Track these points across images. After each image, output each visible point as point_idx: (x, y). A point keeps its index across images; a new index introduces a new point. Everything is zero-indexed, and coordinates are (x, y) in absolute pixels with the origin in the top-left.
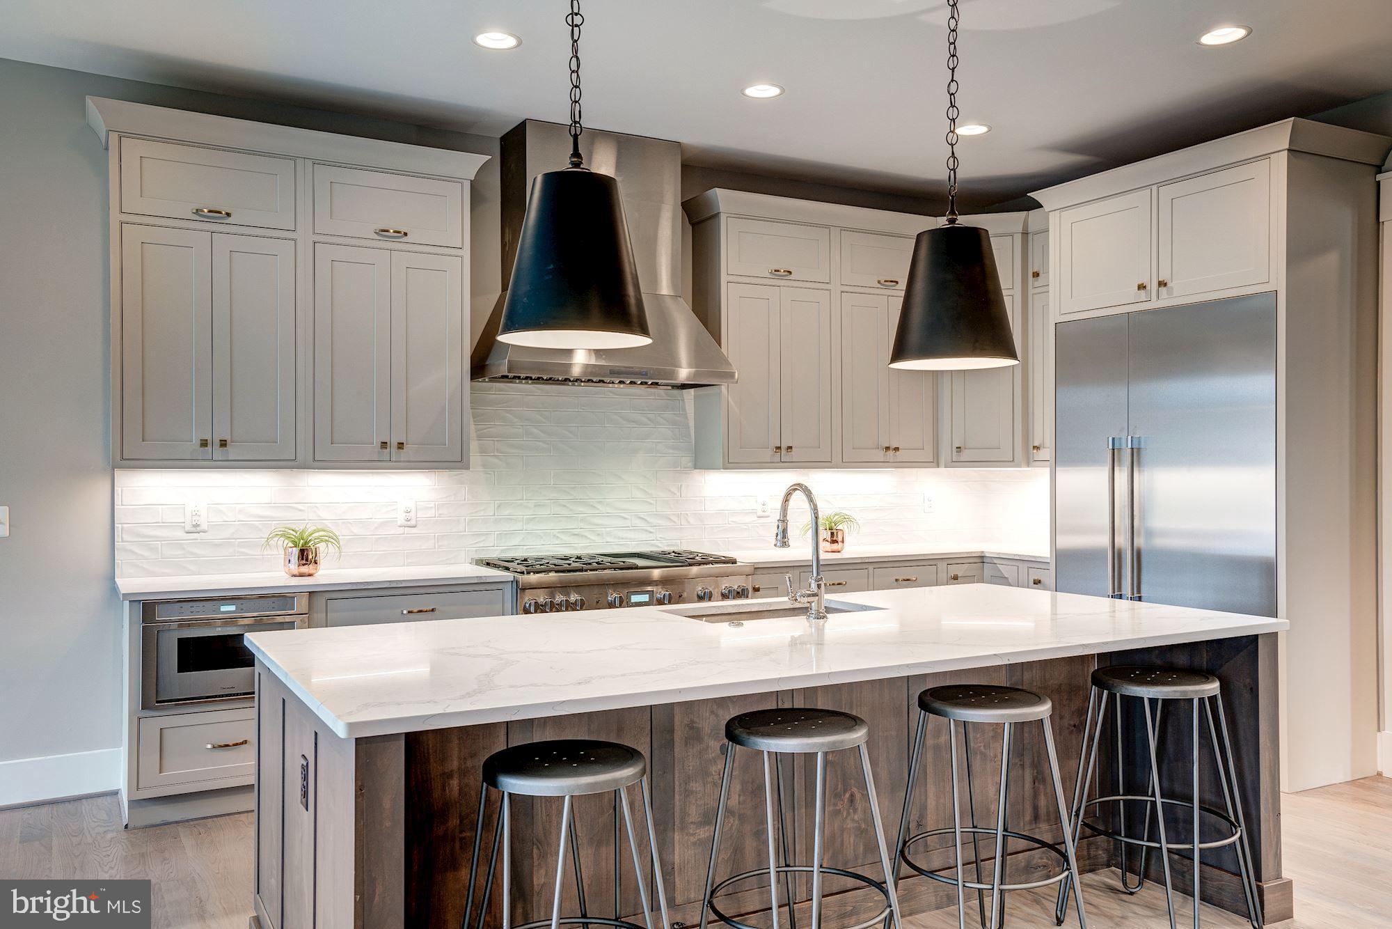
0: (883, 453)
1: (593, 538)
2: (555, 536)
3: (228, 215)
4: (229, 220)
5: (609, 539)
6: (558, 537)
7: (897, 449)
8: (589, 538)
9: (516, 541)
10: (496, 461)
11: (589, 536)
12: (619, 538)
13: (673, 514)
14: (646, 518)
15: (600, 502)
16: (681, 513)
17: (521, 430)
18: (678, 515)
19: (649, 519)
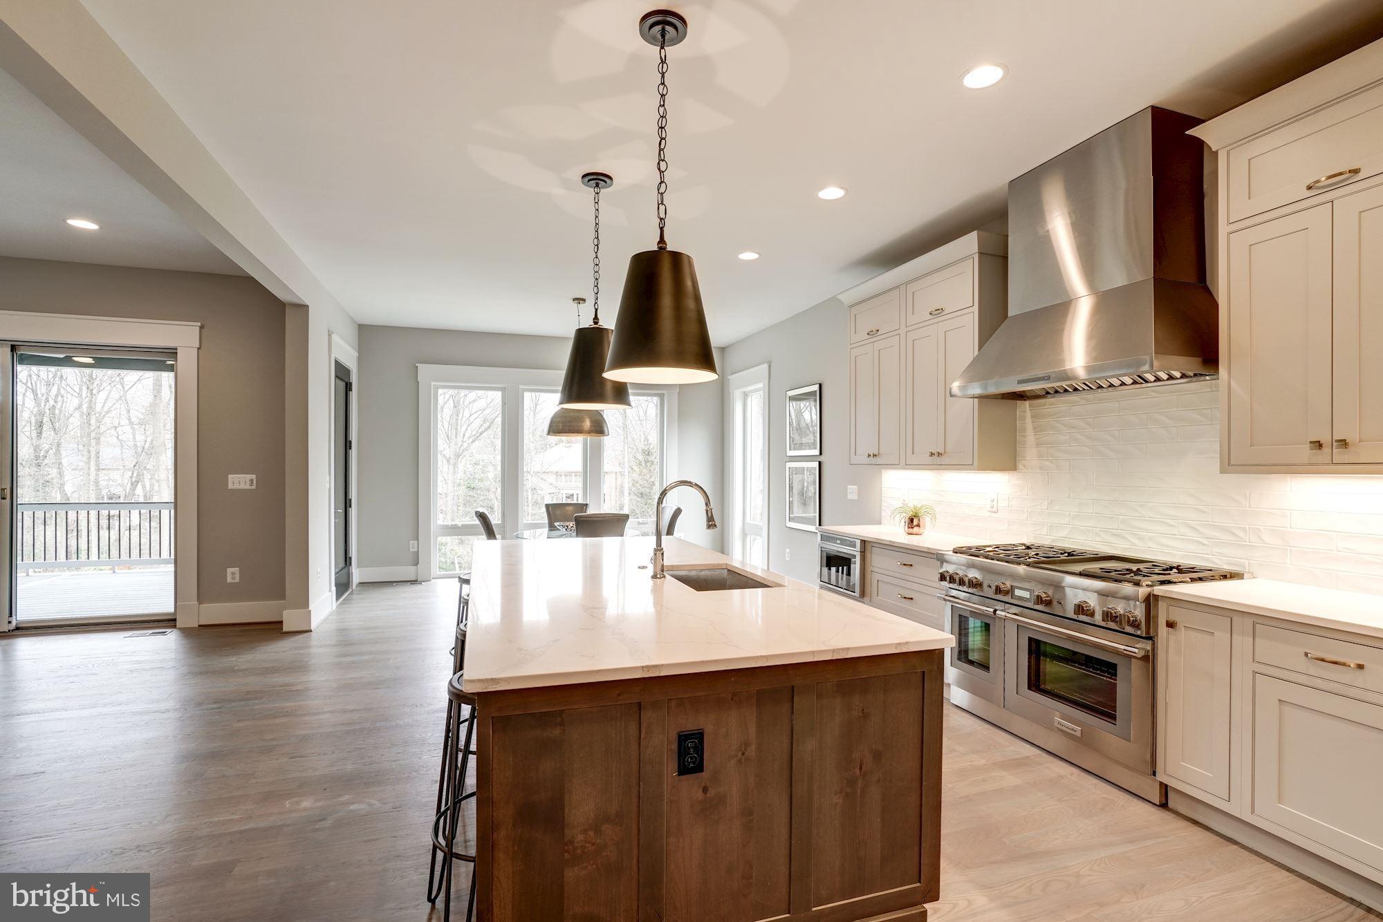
2: (1097, 533)
3: (878, 331)
4: (879, 333)
6: (1099, 535)
8: (1129, 541)
9: (1063, 534)
10: (1049, 462)
11: (1129, 538)
12: (1163, 545)
13: (1240, 528)
14: (1199, 528)
15: (1142, 505)
16: (1247, 527)
17: (1068, 437)
18: (1244, 530)
19: (1202, 530)
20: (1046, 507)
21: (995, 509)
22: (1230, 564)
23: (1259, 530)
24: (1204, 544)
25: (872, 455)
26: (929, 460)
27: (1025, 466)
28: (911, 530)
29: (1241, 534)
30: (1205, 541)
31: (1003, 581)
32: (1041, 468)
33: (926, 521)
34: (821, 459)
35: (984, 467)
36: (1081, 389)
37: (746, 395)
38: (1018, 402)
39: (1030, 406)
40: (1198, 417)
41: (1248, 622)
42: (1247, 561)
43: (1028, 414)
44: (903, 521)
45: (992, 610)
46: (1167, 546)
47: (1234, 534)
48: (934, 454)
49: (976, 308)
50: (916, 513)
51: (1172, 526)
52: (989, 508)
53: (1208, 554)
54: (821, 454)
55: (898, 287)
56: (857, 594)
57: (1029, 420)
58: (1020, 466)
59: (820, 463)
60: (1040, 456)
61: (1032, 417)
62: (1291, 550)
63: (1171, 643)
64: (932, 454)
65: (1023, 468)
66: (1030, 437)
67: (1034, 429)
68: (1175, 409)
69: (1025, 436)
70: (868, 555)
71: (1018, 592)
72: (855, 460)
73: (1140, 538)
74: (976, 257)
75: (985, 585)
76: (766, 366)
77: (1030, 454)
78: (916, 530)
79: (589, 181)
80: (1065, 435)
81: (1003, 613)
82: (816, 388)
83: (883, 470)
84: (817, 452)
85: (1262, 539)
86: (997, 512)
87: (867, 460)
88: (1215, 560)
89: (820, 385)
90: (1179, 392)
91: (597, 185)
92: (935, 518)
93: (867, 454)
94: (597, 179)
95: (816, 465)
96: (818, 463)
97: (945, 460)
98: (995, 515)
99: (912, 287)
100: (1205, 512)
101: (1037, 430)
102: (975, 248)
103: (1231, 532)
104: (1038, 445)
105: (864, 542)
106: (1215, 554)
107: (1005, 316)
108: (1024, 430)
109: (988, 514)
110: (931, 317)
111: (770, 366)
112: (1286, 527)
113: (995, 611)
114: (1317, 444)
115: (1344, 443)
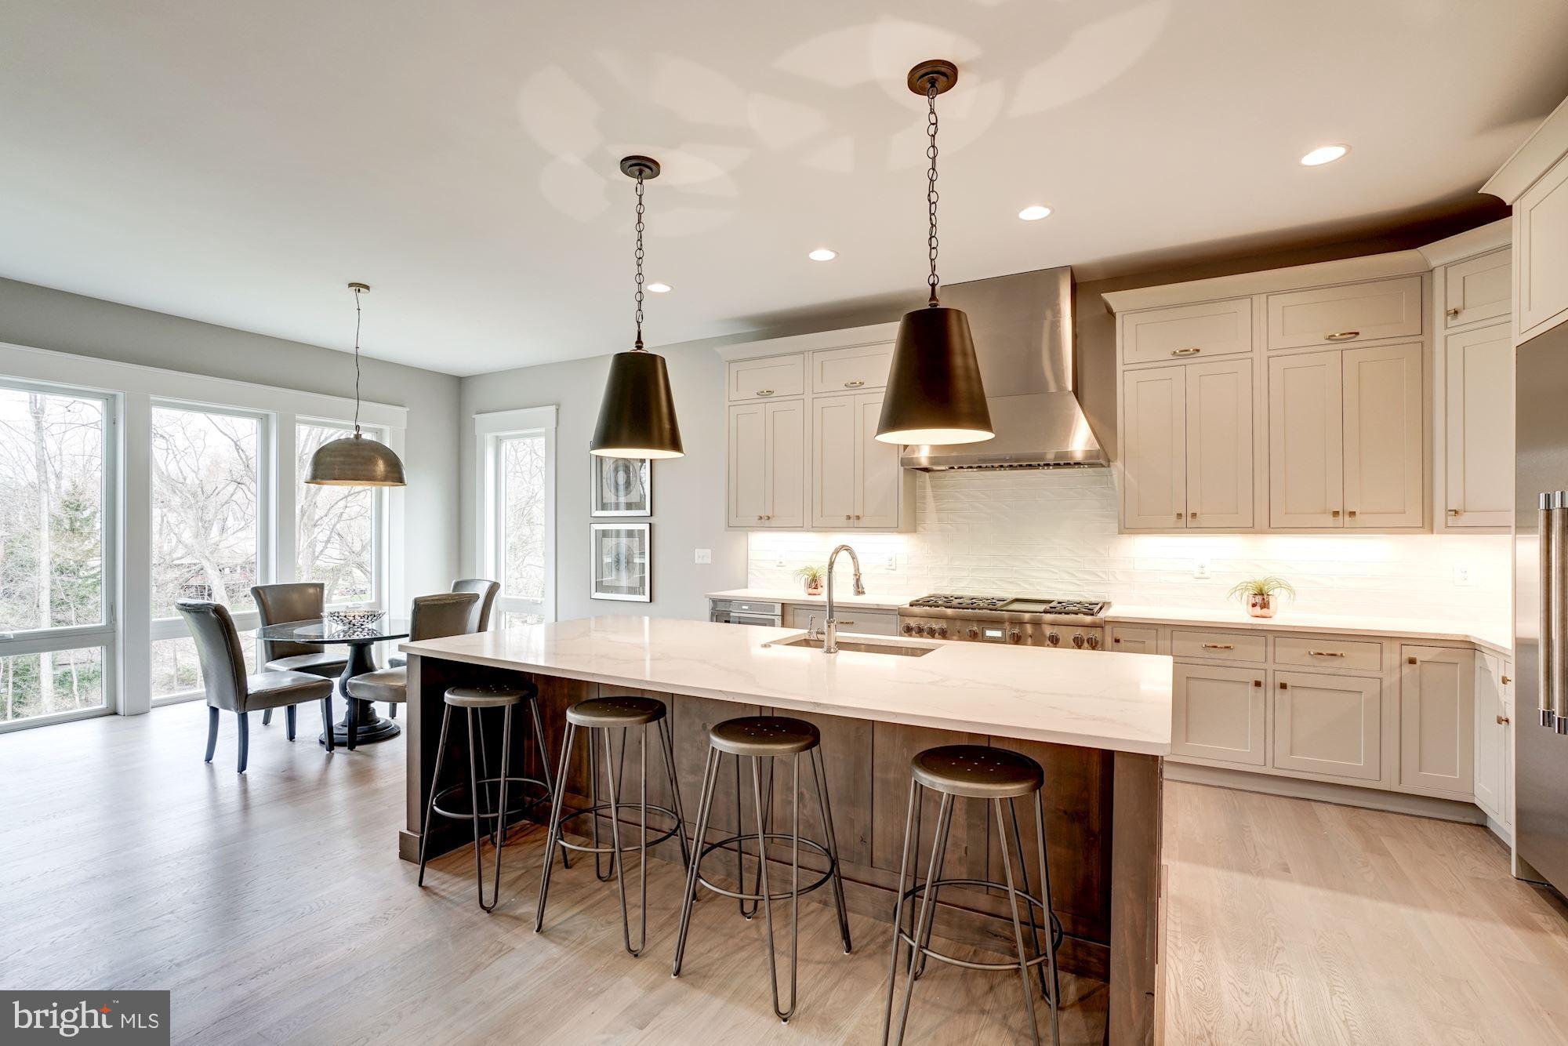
0: (1331, 517)
1: (1026, 586)
5: (1038, 588)
7: (1352, 514)
10: (949, 526)
14: (1075, 573)
17: (968, 505)
18: (1105, 573)
19: (1077, 575)
20: (947, 563)
21: (893, 567)
27: (925, 529)
29: (1104, 576)
30: (1078, 582)
32: (941, 531)
34: (652, 520)
37: (499, 441)
39: (930, 478)
43: (928, 484)
47: (1098, 576)
48: (851, 518)
57: (929, 489)
58: (920, 529)
60: (940, 520)
61: (932, 487)
64: (849, 517)
65: (923, 531)
66: (930, 503)
67: (934, 497)
69: (924, 503)
73: (1030, 584)
76: (551, 409)
77: (930, 518)
79: (631, 166)
80: (965, 504)
83: (750, 534)
91: (641, 172)
94: (641, 166)
95: (643, 526)
100: (1079, 561)
101: (936, 498)
103: (1097, 575)
104: (938, 511)
108: (924, 498)
111: (557, 410)
114: (1179, 515)
115: (1194, 515)
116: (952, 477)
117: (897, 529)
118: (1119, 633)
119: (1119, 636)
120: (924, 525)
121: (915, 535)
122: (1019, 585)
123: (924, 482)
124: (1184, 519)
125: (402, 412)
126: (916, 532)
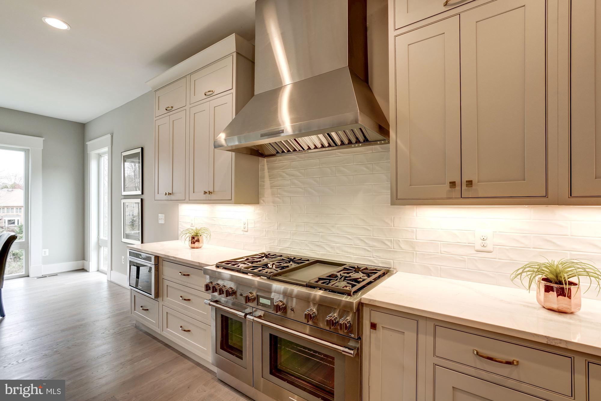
2: (306, 244)
3: (172, 107)
6: (308, 246)
8: (326, 249)
9: (287, 245)
10: (278, 199)
11: (326, 248)
14: (365, 240)
15: (333, 226)
16: (393, 239)
17: (290, 182)
18: (391, 241)
19: (367, 241)
20: (277, 228)
21: (246, 230)
22: (382, 263)
23: (399, 241)
24: (368, 251)
25: (167, 193)
26: (203, 197)
27: (264, 201)
28: (193, 245)
29: (389, 244)
30: (367, 248)
31: (251, 291)
32: (274, 202)
33: (204, 238)
34: (143, 197)
35: (238, 202)
36: (297, 150)
38: (260, 158)
39: (267, 162)
40: (365, 169)
41: (431, 325)
42: (392, 261)
43: (266, 167)
44: (188, 239)
45: (243, 314)
46: (348, 252)
47: (384, 244)
48: (207, 193)
49: (234, 91)
50: (197, 234)
51: (350, 239)
52: (242, 229)
53: (371, 257)
54: (142, 193)
55: (185, 77)
56: (153, 296)
57: (266, 170)
58: (261, 201)
59: (142, 200)
60: (273, 194)
62: (416, 253)
63: (373, 340)
65: (263, 202)
66: (267, 182)
68: (352, 164)
69: (264, 182)
70: (160, 267)
71: (262, 300)
72: (158, 197)
73: (332, 248)
74: (235, 54)
75: (238, 294)
76: (109, 136)
77: (267, 192)
78: (197, 244)
80: (288, 181)
81: (252, 318)
82: (139, 150)
84: (139, 192)
85: (401, 248)
86: (247, 231)
87: (165, 197)
88: (375, 261)
89: (142, 149)
90: (355, 153)
92: (210, 236)
93: (165, 193)
95: (139, 201)
96: (140, 199)
97: (213, 197)
98: (246, 233)
99: (194, 77)
100: (368, 230)
101: (271, 177)
102: (234, 49)
103: (382, 242)
104: (272, 187)
105: (157, 258)
106: (375, 257)
107: (252, 94)
108: (263, 177)
109: (242, 233)
110: (206, 97)
111: (112, 136)
112: (414, 239)
113: (246, 314)
114: (453, 184)
115: (470, 183)
116: (280, 161)
117: (230, 201)
118: (377, 318)
119: (374, 321)
120: (263, 198)
121: (258, 205)
122: (324, 248)
123: (264, 166)
124: (458, 188)
125: (41, 140)
126: (259, 204)
